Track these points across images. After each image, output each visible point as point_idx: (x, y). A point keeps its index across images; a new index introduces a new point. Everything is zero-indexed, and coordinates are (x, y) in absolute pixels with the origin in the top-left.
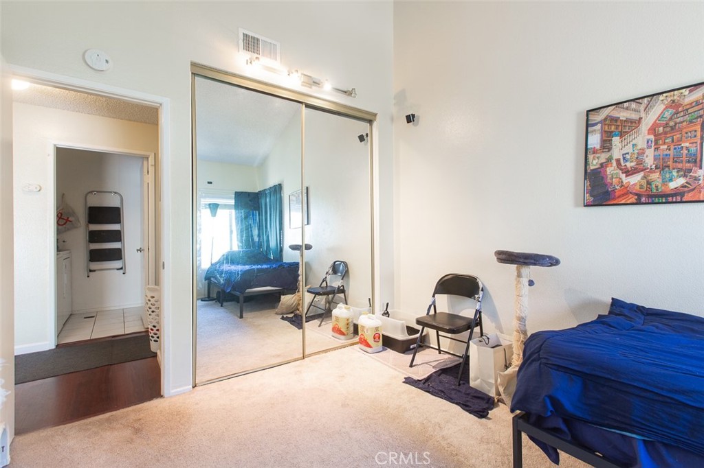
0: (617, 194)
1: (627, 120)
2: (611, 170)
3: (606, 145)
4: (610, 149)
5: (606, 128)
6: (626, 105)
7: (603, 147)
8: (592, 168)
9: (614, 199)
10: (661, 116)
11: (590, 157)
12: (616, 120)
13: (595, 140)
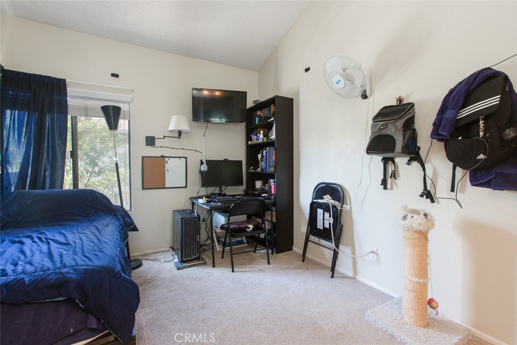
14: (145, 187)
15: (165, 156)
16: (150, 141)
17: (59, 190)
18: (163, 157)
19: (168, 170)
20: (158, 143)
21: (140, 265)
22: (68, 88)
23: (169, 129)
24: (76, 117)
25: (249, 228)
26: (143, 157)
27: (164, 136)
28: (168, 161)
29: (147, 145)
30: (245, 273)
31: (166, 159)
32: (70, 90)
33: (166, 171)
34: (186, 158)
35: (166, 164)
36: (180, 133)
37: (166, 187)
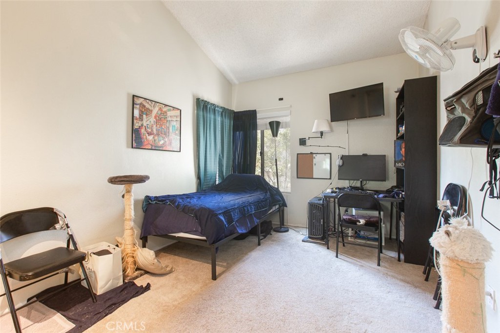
0: (145, 144)
1: (148, 109)
2: (143, 131)
3: (141, 118)
4: (142, 120)
5: (141, 109)
6: (148, 101)
7: (140, 118)
8: (136, 127)
9: (144, 146)
10: (157, 113)
11: (135, 121)
12: (144, 106)
13: (137, 113)
14: (299, 177)
15: (314, 152)
16: (303, 142)
17: (253, 175)
18: (311, 153)
19: (315, 164)
20: (308, 142)
21: (287, 231)
22: (257, 115)
23: (313, 131)
24: (263, 131)
25: (360, 222)
26: (298, 154)
27: (309, 138)
28: (316, 157)
29: (300, 145)
30: (344, 261)
31: (314, 155)
32: (259, 116)
33: (314, 165)
34: (330, 154)
35: (314, 160)
36: (322, 133)
37: (314, 177)
